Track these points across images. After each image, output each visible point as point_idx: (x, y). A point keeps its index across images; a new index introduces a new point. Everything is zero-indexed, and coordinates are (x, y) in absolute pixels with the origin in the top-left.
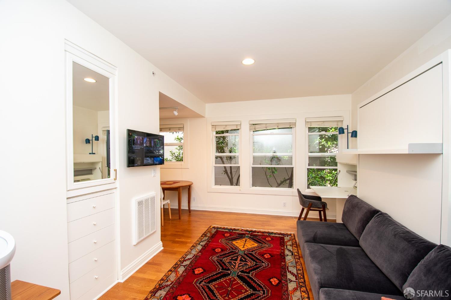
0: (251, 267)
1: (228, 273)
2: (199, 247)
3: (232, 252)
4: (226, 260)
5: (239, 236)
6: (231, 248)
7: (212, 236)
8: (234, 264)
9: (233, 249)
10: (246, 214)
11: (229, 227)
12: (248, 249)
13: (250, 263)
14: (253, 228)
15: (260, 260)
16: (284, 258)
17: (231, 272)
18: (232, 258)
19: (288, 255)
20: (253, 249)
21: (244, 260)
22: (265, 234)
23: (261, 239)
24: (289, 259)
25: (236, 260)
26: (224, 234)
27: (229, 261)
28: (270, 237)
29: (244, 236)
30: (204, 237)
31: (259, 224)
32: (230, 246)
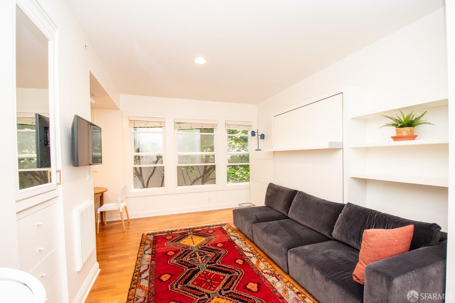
0: (213, 258)
1: (197, 269)
2: (148, 257)
3: (186, 251)
4: (187, 259)
5: (182, 236)
6: (183, 248)
7: (153, 243)
8: (197, 260)
9: (185, 248)
10: (173, 215)
11: (166, 230)
12: (199, 244)
13: (211, 255)
14: (190, 226)
15: (217, 250)
16: (234, 243)
17: (199, 267)
18: (191, 255)
19: (235, 240)
20: (203, 243)
21: (203, 254)
22: (205, 228)
23: (204, 233)
24: (238, 242)
25: (195, 256)
26: (166, 238)
27: (189, 259)
28: (210, 229)
29: (187, 234)
30: (145, 245)
31: (192, 221)
32: (180, 247)
